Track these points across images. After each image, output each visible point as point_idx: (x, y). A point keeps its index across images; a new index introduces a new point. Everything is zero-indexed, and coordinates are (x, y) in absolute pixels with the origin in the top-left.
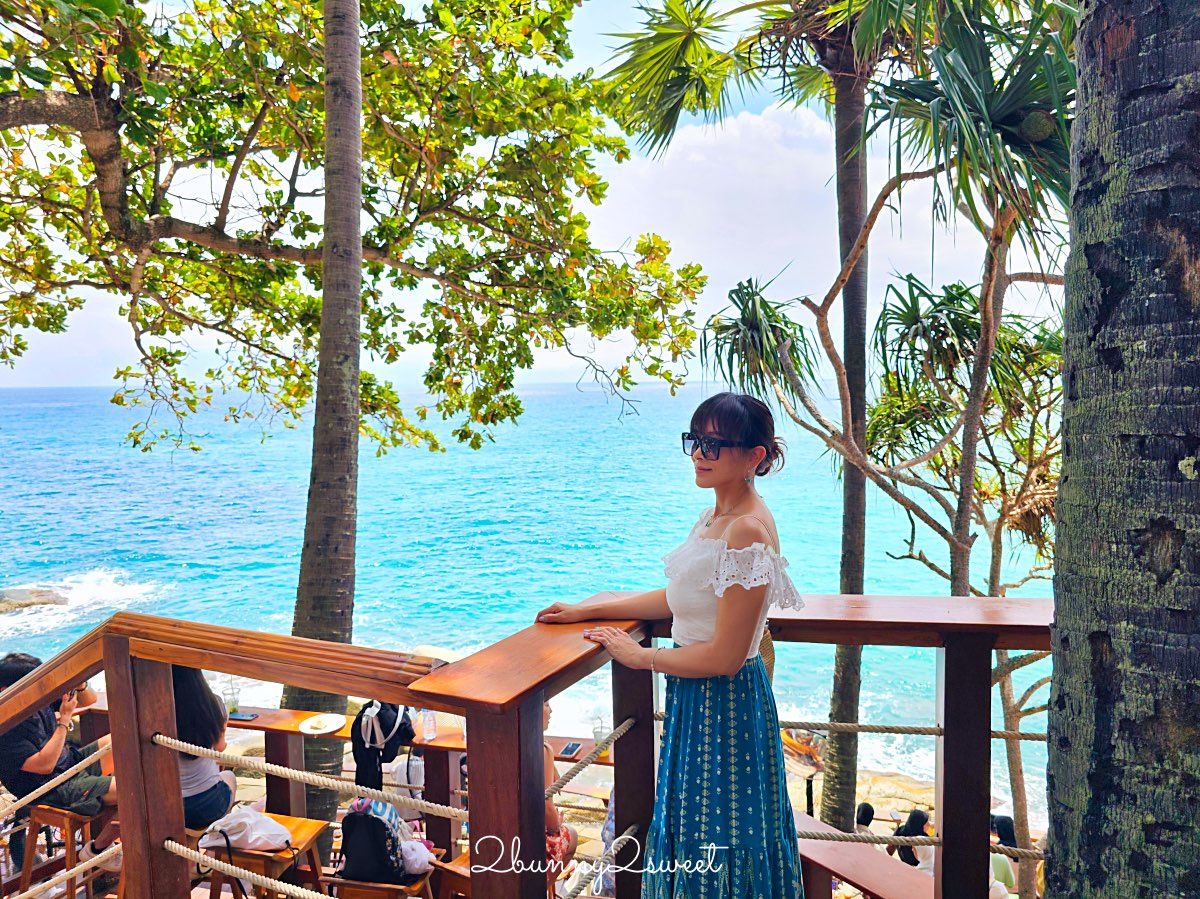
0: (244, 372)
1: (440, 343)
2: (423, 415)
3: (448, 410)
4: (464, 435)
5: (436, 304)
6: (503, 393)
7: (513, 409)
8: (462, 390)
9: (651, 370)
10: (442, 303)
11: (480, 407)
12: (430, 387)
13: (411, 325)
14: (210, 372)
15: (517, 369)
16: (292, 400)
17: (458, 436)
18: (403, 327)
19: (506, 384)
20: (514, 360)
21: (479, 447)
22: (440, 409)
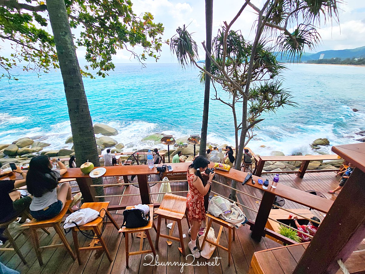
0: (25, 55)
1: (88, 47)
2: (87, 68)
3: (95, 67)
4: (100, 74)
5: (84, 33)
6: (109, 62)
7: (112, 66)
8: (97, 61)
9: (150, 55)
10: (86, 33)
11: (103, 66)
12: (88, 60)
13: (78, 40)
14: (12, 55)
15: (112, 55)
16: (45, 64)
17: (98, 74)
19: (110, 59)
20: (110, 52)
21: (105, 77)
22: (92, 67)
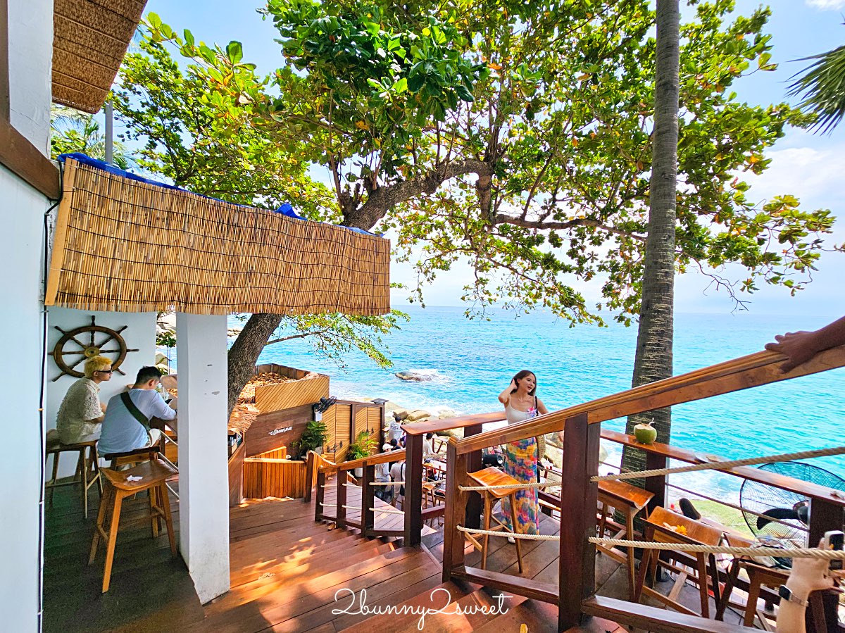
1: (613, 272)
2: (599, 306)
3: (613, 306)
4: (621, 319)
5: (615, 251)
8: (620, 297)
9: (773, 280)
10: (619, 251)
11: (631, 305)
12: (605, 294)
13: (601, 262)
14: (499, 288)
16: (530, 300)
17: (617, 320)
18: (597, 263)
21: (629, 325)
22: (608, 305)
